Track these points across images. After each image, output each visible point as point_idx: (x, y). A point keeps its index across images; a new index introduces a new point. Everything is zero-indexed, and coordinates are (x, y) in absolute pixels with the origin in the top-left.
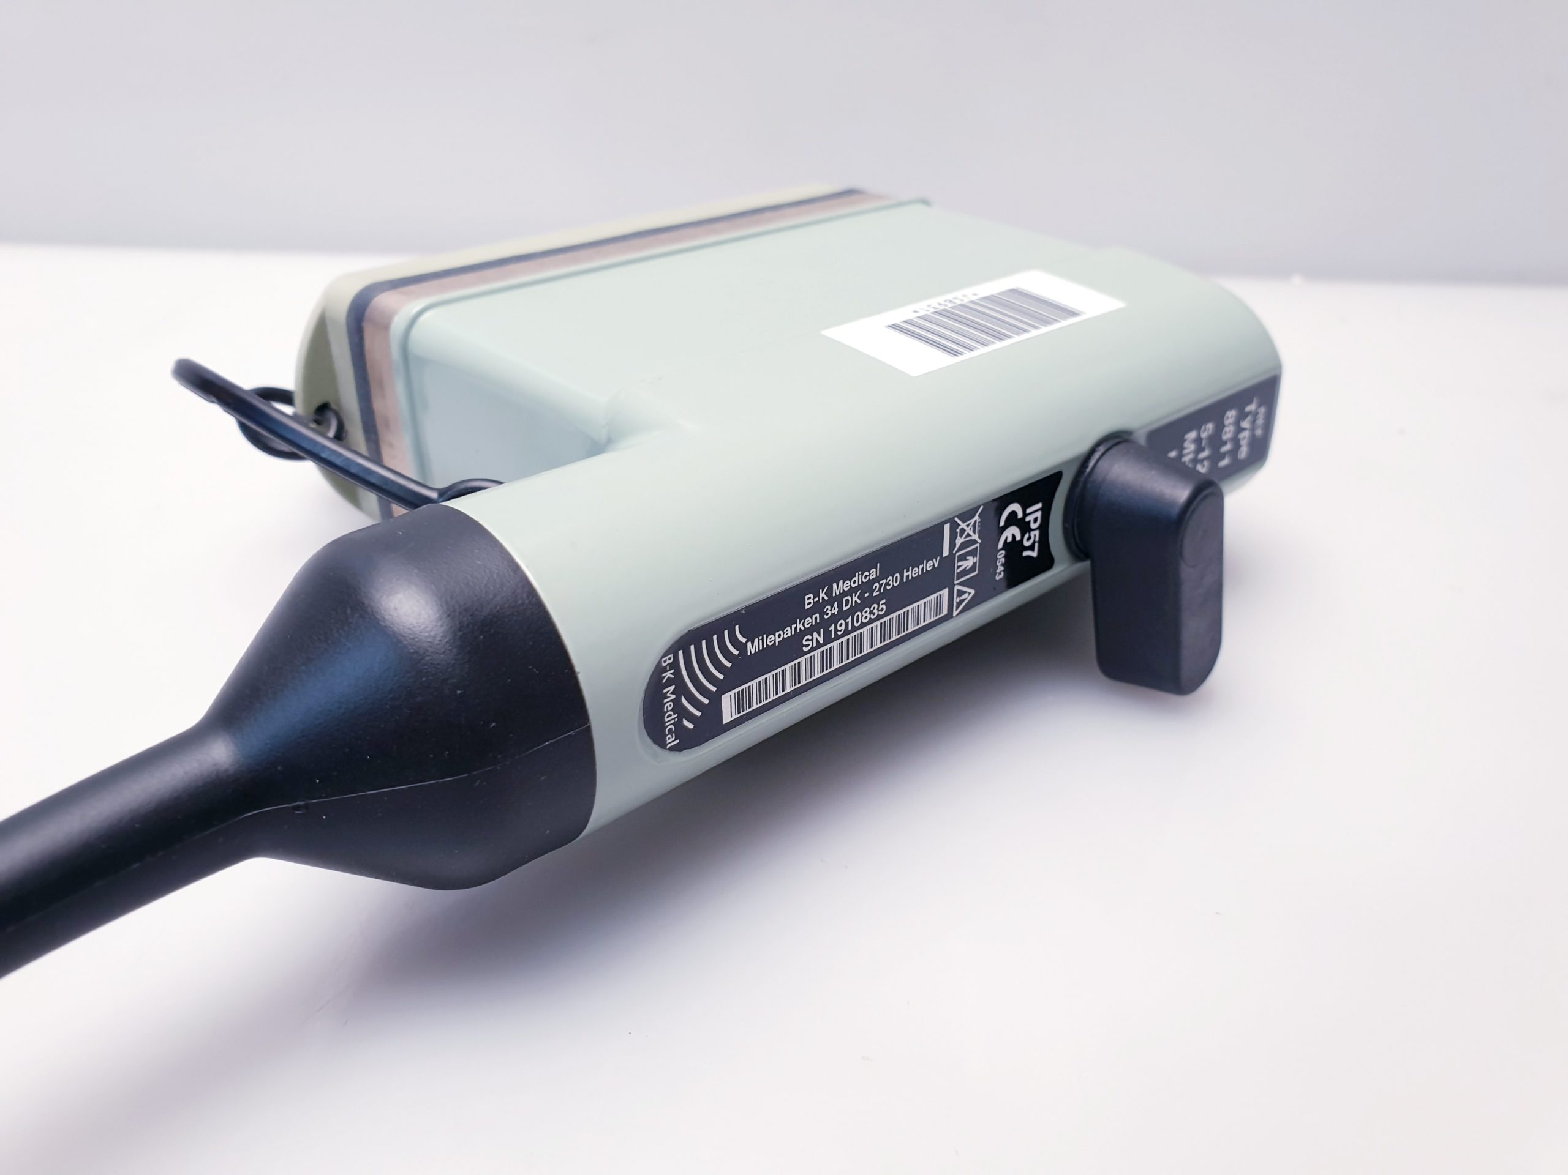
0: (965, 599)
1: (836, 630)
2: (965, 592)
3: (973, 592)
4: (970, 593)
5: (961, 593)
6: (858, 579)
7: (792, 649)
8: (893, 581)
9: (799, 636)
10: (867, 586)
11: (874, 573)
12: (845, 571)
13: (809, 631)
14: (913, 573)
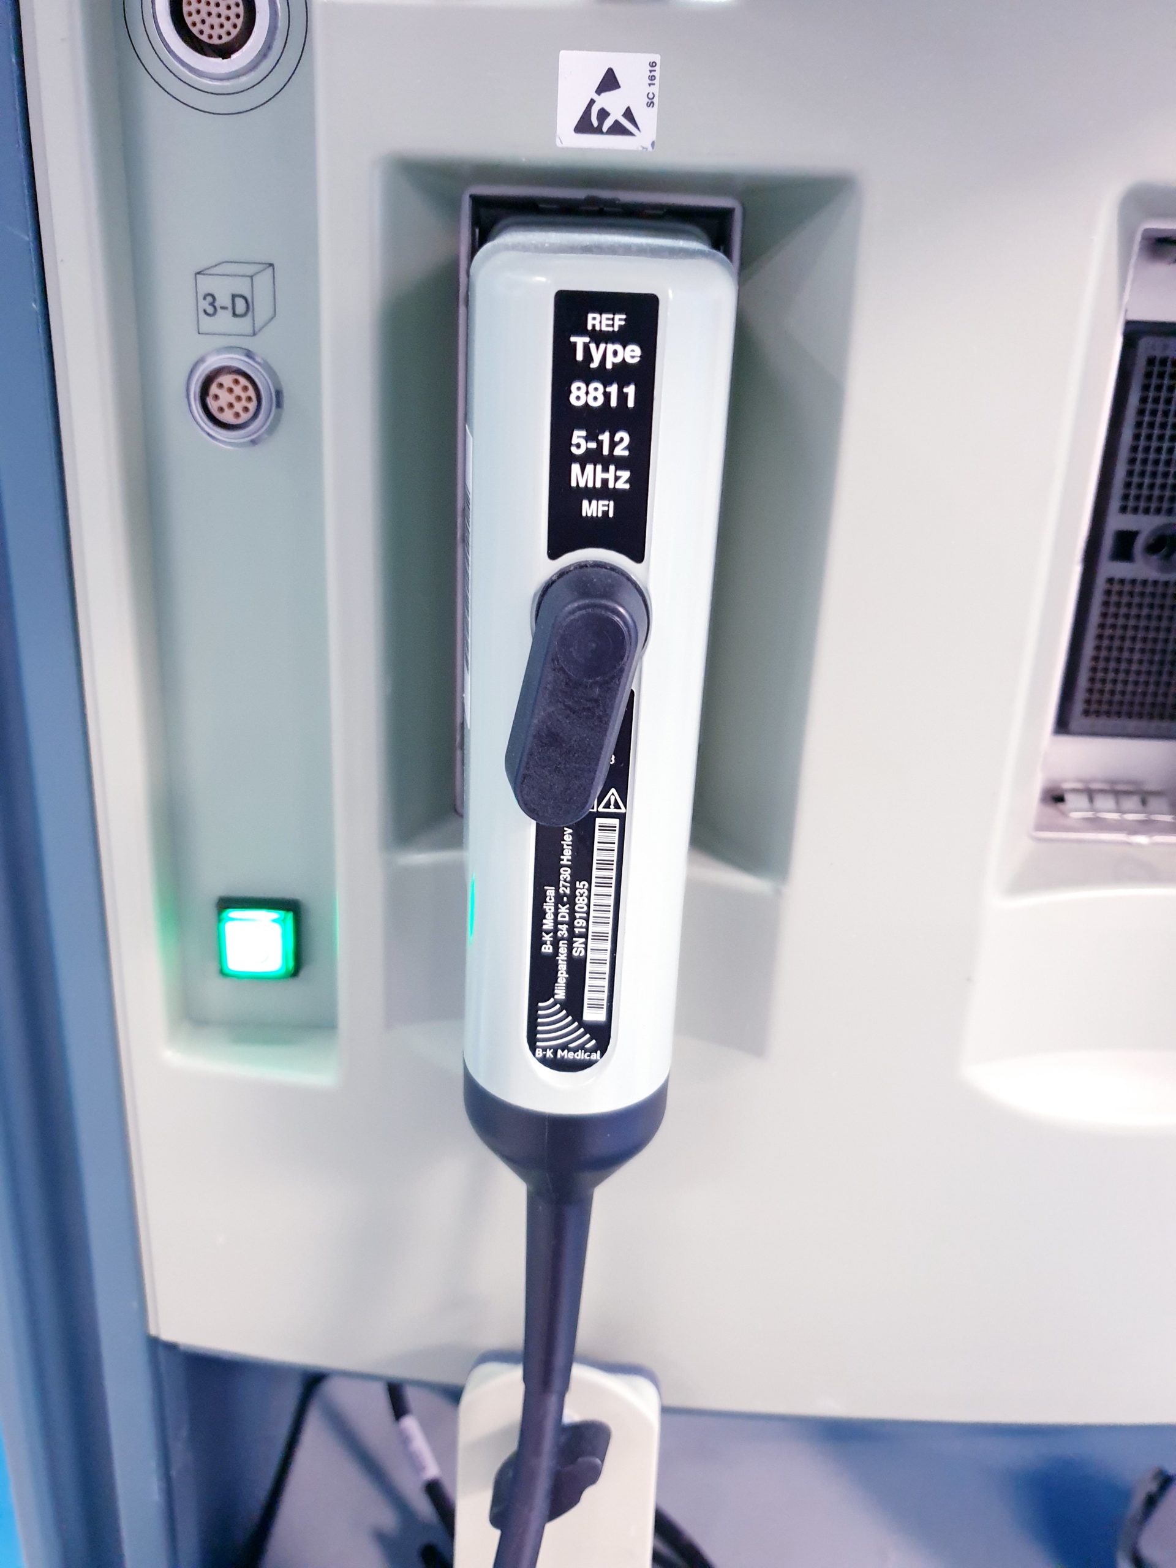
0: (616, 799)
1: (581, 927)
2: (609, 799)
3: (613, 790)
4: (613, 794)
5: (608, 806)
6: (549, 907)
7: (577, 967)
8: (565, 874)
9: (570, 959)
10: (559, 900)
11: (551, 892)
12: (539, 914)
13: (570, 949)
14: (567, 854)
